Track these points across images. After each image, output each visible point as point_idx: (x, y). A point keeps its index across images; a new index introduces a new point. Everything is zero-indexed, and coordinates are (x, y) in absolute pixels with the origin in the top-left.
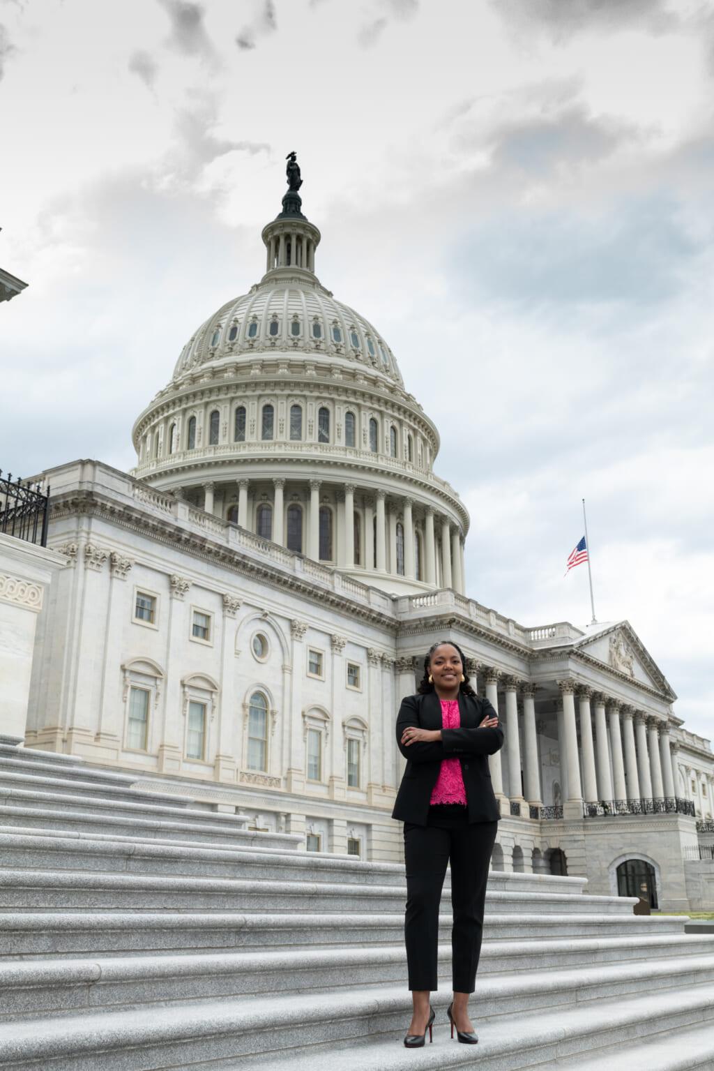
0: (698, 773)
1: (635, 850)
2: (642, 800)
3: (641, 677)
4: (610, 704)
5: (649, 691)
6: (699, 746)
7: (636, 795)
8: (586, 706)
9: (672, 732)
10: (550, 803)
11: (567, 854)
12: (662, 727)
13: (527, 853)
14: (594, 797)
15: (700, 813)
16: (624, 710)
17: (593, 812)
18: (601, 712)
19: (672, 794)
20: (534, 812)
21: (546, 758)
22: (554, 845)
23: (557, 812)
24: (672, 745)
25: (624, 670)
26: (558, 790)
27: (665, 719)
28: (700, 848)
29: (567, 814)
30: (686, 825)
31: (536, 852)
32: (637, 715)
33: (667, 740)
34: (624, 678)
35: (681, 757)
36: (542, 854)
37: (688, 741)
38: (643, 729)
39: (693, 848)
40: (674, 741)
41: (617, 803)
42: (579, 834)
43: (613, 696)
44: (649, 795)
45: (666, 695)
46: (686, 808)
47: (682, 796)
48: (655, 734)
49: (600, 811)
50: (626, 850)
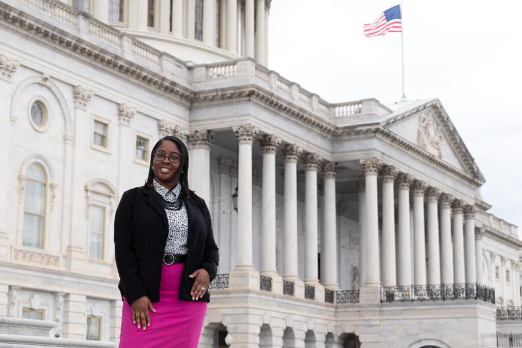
0: (503, 259)
1: (431, 336)
2: (442, 285)
3: (449, 158)
4: (415, 186)
5: (457, 174)
6: (505, 231)
7: (436, 281)
8: (390, 188)
9: (478, 216)
10: (347, 286)
11: (361, 339)
12: (467, 211)
13: (320, 338)
14: (392, 281)
15: (501, 299)
16: (429, 192)
17: (390, 297)
18: (405, 194)
19: (473, 280)
20: (329, 296)
21: (345, 241)
22: (348, 330)
23: (353, 296)
24: (477, 230)
25: (432, 151)
26: (356, 273)
27: (472, 203)
28: (498, 335)
29: (363, 298)
30: (485, 310)
31: (329, 336)
32: (442, 198)
33: (472, 224)
34: (431, 159)
35: (486, 243)
36: (336, 339)
37: (495, 226)
38: (447, 213)
39: (492, 336)
40: (480, 226)
41: (416, 289)
42: (375, 319)
43: (419, 177)
44: (450, 281)
45: (474, 178)
46: (486, 295)
47: (485, 283)
48: (460, 218)
49: (398, 296)
50: (423, 336)
